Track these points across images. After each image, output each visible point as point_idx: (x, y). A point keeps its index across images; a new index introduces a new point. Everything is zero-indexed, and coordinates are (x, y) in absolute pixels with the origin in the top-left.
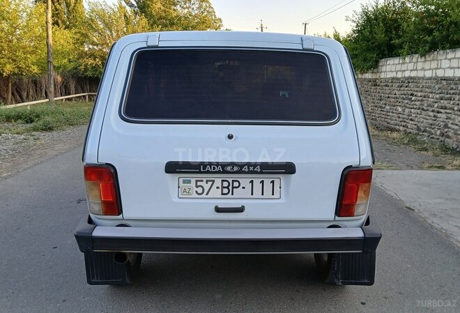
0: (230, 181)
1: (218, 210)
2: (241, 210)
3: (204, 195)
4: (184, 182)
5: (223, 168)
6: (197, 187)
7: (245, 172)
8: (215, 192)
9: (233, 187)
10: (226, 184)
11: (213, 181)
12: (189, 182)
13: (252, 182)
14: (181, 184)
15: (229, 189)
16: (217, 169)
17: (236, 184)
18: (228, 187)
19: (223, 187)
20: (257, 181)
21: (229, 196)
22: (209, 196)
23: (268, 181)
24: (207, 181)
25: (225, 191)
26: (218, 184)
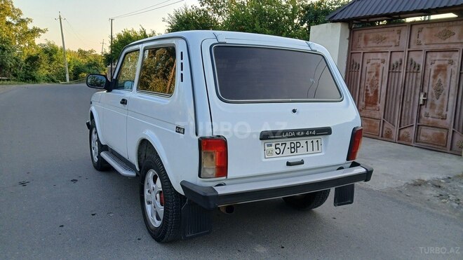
0: (295, 143)
1: (289, 164)
2: (302, 163)
3: (281, 155)
4: (268, 146)
5: (295, 134)
6: (276, 149)
7: (307, 136)
8: (287, 152)
9: (297, 147)
10: (293, 145)
11: (286, 144)
12: (271, 145)
13: (307, 142)
14: (267, 148)
15: (294, 149)
16: (292, 135)
17: (298, 145)
18: (294, 147)
19: (291, 148)
20: (309, 142)
21: (295, 153)
22: (284, 155)
23: (315, 141)
24: (282, 144)
25: (293, 150)
26: (288, 145)
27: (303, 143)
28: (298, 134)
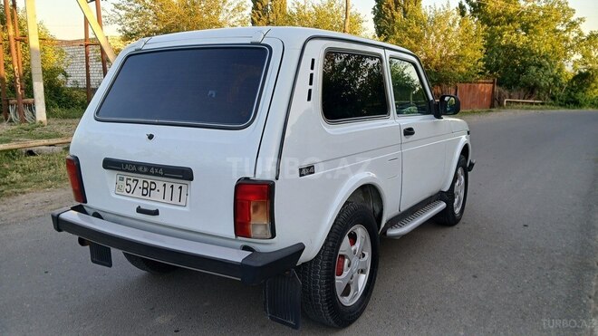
0: (149, 181)
1: (139, 210)
2: (156, 213)
3: (131, 194)
4: (120, 179)
5: (138, 168)
6: (127, 185)
7: (154, 175)
8: (138, 192)
9: (151, 189)
10: (146, 185)
11: (137, 181)
12: (123, 179)
13: (165, 185)
14: (118, 181)
15: (147, 191)
16: (133, 169)
17: (153, 186)
18: (147, 189)
19: (144, 188)
20: (168, 185)
21: (147, 197)
22: (134, 195)
23: (176, 187)
24: (134, 180)
25: (145, 192)
26: (140, 184)
27: (160, 185)
28: (141, 169)
